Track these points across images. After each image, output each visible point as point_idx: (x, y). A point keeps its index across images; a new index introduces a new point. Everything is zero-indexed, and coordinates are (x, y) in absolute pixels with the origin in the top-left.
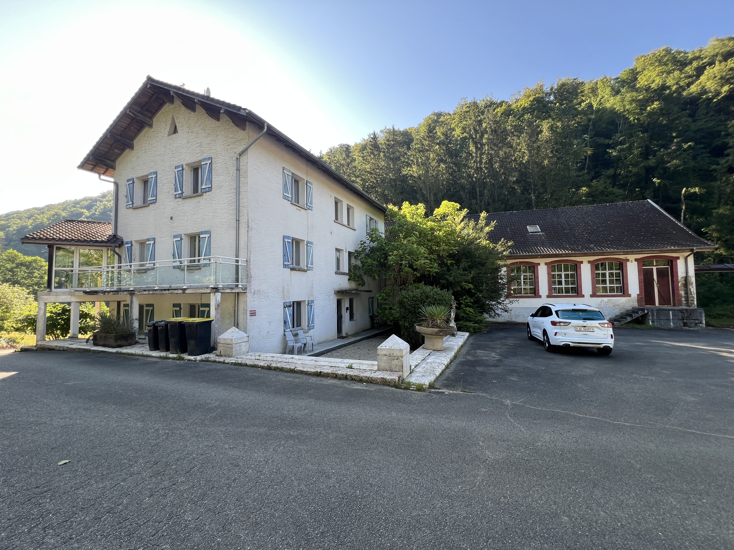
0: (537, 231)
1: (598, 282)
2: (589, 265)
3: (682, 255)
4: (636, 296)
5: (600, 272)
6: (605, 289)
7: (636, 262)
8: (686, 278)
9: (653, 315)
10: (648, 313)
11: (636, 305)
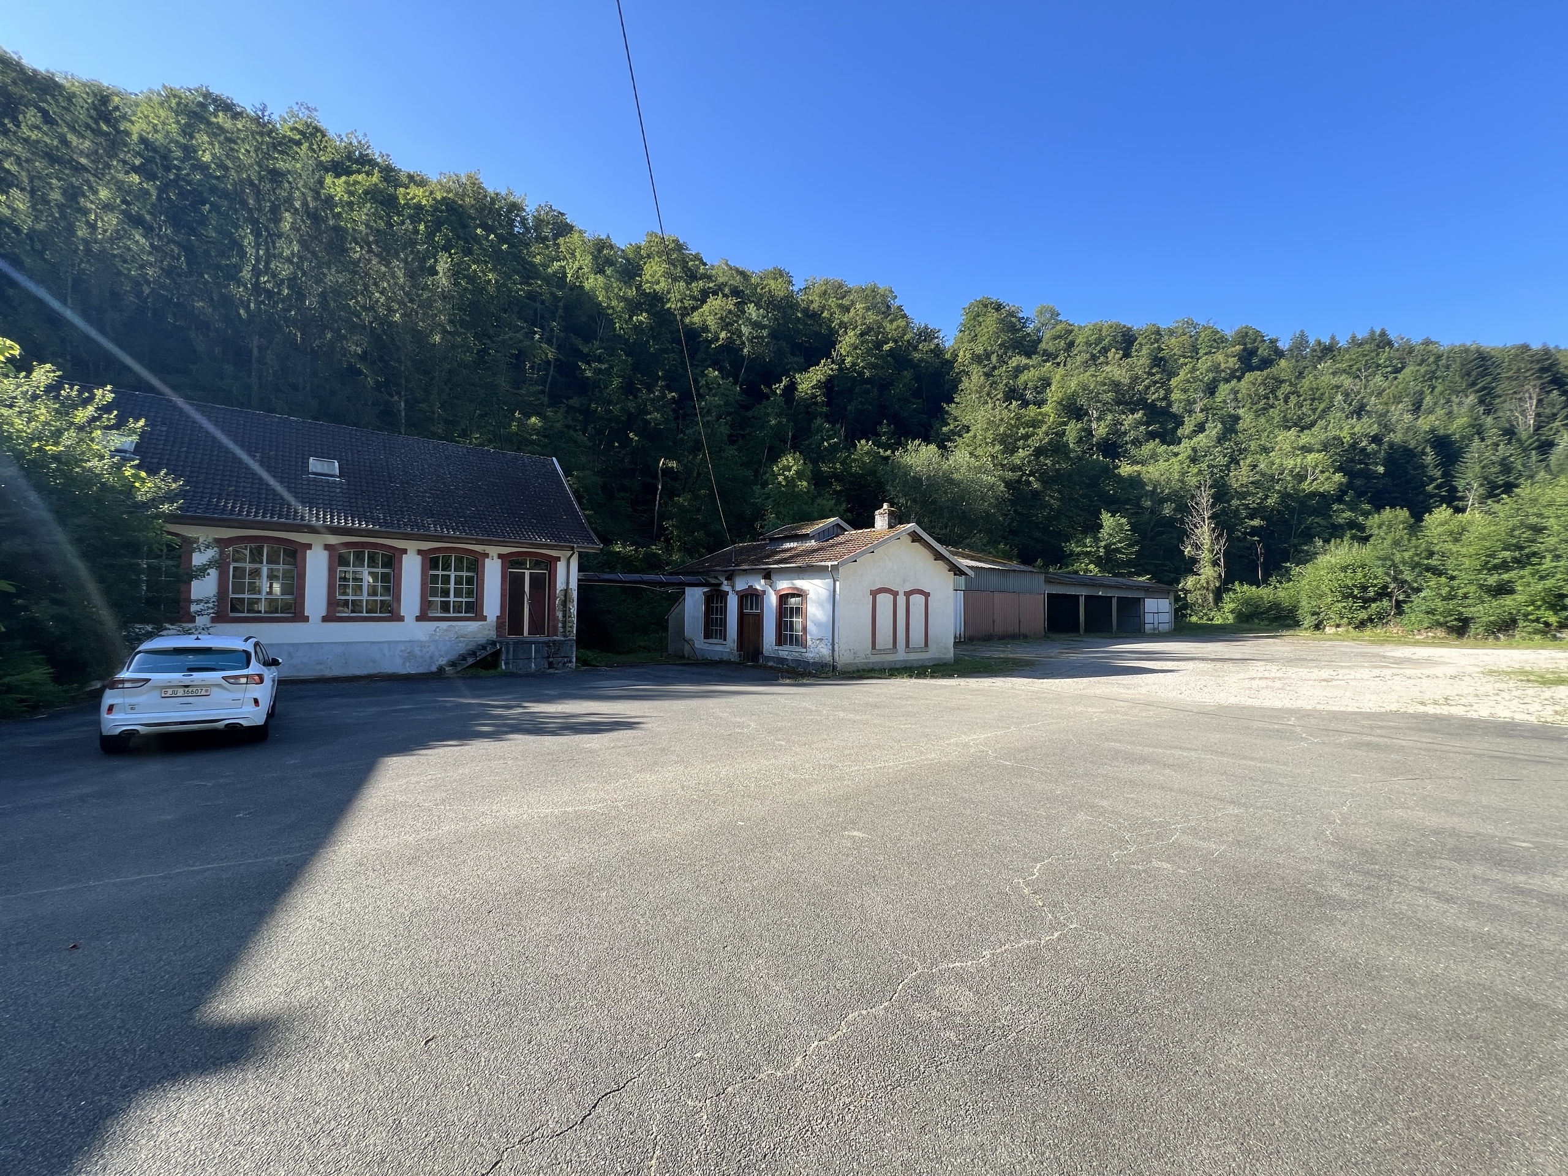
0: (331, 473)
1: (434, 592)
2: (419, 558)
3: (563, 554)
4: (495, 619)
5: (440, 573)
6: (445, 607)
7: (500, 561)
8: (566, 592)
9: (508, 652)
10: (501, 648)
11: (493, 635)
